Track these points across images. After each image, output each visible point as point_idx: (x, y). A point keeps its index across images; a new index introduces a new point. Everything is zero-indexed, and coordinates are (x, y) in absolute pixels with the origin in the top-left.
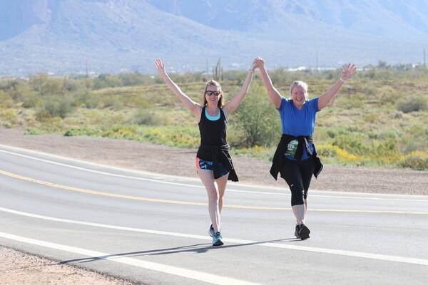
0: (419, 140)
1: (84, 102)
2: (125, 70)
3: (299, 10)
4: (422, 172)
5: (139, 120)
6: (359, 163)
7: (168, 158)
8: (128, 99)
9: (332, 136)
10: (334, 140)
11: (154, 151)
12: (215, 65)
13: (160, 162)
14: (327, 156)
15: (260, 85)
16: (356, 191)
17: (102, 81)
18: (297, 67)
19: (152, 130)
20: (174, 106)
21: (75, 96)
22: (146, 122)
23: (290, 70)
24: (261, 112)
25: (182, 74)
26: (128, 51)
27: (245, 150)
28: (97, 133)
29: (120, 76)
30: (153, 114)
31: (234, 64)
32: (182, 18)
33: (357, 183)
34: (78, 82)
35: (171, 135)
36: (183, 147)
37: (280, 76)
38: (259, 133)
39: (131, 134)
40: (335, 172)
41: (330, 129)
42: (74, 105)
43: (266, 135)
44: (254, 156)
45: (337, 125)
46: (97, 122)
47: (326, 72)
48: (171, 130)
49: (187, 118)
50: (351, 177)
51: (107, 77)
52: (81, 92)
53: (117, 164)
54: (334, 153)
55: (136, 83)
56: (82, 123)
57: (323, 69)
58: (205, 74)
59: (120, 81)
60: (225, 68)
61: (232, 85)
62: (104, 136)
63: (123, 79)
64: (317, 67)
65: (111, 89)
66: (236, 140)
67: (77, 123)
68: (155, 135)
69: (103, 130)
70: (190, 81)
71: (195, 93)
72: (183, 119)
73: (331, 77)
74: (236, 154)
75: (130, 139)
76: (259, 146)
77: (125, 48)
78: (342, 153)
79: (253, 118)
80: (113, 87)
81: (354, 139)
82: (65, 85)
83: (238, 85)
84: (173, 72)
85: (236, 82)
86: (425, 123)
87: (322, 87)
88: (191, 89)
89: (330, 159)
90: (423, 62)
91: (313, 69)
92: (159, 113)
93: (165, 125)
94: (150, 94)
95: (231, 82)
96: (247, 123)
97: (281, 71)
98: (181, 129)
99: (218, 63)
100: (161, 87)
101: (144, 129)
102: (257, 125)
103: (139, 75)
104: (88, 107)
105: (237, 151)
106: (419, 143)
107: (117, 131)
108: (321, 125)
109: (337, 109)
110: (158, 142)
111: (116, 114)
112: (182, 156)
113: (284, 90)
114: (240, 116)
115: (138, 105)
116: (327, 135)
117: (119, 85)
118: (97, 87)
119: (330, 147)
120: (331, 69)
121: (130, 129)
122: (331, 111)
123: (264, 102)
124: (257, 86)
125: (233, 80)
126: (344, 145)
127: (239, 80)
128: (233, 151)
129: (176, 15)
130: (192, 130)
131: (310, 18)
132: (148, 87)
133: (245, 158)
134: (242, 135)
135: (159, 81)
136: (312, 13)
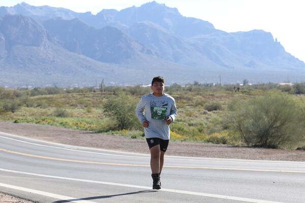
0: (217, 127)
1: (25, 103)
2: (49, 85)
3: (149, 52)
4: (218, 145)
5: (57, 114)
6: (183, 140)
7: (74, 136)
8: (50, 102)
11: (65, 132)
12: (101, 83)
13: (69, 138)
15: (127, 94)
16: (181, 156)
17: (36, 91)
18: (148, 84)
19: (64, 120)
20: (77, 106)
21: (20, 100)
22: (61, 115)
23: (144, 86)
24: (126, 110)
25: (82, 88)
26: (51, 74)
27: (117, 132)
28: (32, 121)
29: (46, 89)
30: (65, 111)
31: (112, 83)
32: (82, 56)
33: (181, 151)
34: (22, 92)
35: (75, 123)
36: (82, 130)
37: (138, 89)
38: (125, 122)
39: (52, 122)
42: (19, 105)
43: (130, 123)
44: (123, 135)
46: (32, 115)
48: (75, 120)
49: (84, 113)
50: (178, 147)
51: (39, 89)
52: (24, 98)
53: (44, 139)
55: (56, 93)
56: (24, 115)
58: (95, 88)
59: (46, 91)
60: (106, 85)
61: (110, 94)
62: (36, 123)
63: (48, 90)
65: (41, 96)
66: (113, 126)
67: (21, 116)
68: (66, 123)
69: (36, 119)
70: (86, 92)
71: (89, 99)
72: (82, 113)
74: (113, 134)
75: (52, 125)
76: (125, 129)
77: (49, 73)
79: (122, 113)
80: (42, 95)
81: (180, 126)
82: (14, 93)
83: (114, 94)
84: (77, 86)
85: (112, 93)
86: (221, 117)
88: (87, 97)
90: (219, 82)
92: (68, 110)
93: (72, 117)
94: (63, 99)
95: (110, 93)
96: (118, 116)
97: (138, 87)
98: (81, 119)
99: (103, 82)
100: (70, 95)
101: (60, 119)
102: (124, 117)
103: (57, 88)
104: (28, 106)
105: (113, 132)
106: (217, 129)
107: (44, 120)
110: (67, 126)
111: (44, 110)
112: (81, 135)
113: (139, 97)
114: (115, 113)
115: (57, 105)
117: (45, 94)
118: (33, 95)
121: (51, 119)
123: (128, 104)
124: (125, 95)
125: (111, 91)
126: (174, 129)
127: (114, 91)
128: (110, 132)
129: (79, 54)
130: (87, 120)
131: (155, 57)
132: (62, 95)
133: (117, 136)
134: (116, 123)
135: (68, 92)
136: (156, 54)
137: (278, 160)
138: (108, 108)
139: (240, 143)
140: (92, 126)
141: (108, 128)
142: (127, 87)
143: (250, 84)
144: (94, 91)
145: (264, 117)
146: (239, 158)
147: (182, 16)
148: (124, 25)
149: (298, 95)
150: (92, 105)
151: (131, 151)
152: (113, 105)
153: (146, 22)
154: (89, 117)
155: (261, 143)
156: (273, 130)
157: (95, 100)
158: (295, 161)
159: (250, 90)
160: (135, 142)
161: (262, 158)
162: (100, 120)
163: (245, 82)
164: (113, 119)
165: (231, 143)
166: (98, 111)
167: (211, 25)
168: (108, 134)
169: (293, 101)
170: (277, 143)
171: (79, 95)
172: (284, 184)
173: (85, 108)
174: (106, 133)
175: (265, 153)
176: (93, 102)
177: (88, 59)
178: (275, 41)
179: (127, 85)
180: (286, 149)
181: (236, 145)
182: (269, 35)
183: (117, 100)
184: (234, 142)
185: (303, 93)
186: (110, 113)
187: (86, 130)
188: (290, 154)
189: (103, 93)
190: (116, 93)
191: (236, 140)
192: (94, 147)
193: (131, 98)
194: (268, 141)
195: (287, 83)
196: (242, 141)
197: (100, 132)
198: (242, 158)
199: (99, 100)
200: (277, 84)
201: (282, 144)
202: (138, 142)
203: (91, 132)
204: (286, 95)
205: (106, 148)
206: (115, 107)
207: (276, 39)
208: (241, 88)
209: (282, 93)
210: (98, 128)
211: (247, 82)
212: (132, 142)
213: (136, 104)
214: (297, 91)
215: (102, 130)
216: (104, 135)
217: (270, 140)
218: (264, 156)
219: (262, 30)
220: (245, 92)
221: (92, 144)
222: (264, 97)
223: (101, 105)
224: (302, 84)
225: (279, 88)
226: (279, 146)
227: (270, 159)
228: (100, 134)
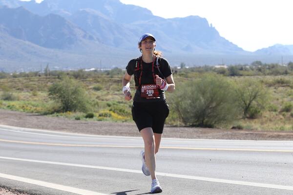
3: (91, 38)
5: (4, 97)
6: (124, 120)
7: (20, 118)
9: (109, 105)
10: (110, 108)
11: (12, 114)
12: (45, 67)
14: (107, 116)
15: (70, 78)
16: (122, 136)
18: (90, 68)
19: (11, 103)
20: (23, 90)
22: (8, 98)
23: (86, 70)
24: (70, 93)
25: (27, 72)
27: (62, 114)
30: (12, 95)
31: (56, 67)
32: (27, 42)
33: (123, 131)
35: (21, 106)
36: (28, 112)
37: (81, 74)
38: (69, 104)
40: (111, 125)
41: (108, 102)
43: (73, 106)
44: (67, 117)
45: (112, 100)
47: (106, 71)
48: (21, 103)
49: (30, 96)
50: (120, 128)
54: (110, 115)
55: (2, 77)
57: (104, 69)
58: (40, 72)
60: (51, 69)
61: (54, 78)
64: (101, 68)
66: (57, 108)
68: (13, 106)
70: (32, 76)
71: (34, 83)
72: (28, 97)
73: (108, 74)
74: (57, 116)
76: (70, 111)
78: (114, 115)
79: (66, 96)
81: (121, 107)
83: (58, 78)
84: (23, 71)
85: (57, 77)
87: (104, 79)
88: (32, 81)
89: (108, 118)
91: (99, 70)
92: (15, 94)
93: (18, 100)
94: (10, 84)
95: (54, 77)
96: (63, 99)
97: (81, 71)
98: (27, 102)
99: (47, 67)
100: (16, 79)
101: (7, 103)
102: (68, 100)
103: (4, 73)
105: (58, 114)
108: (103, 100)
109: (112, 91)
110: (14, 109)
112: (28, 117)
113: (83, 81)
114: (59, 96)
115: (4, 89)
116: (106, 105)
119: (108, 112)
120: (108, 69)
122: (109, 93)
123: (72, 88)
124: (68, 79)
125: (55, 76)
126: (116, 111)
127: (58, 75)
128: (55, 114)
129: (25, 40)
130: (33, 103)
131: (97, 42)
132: (9, 80)
133: (62, 118)
134: (60, 106)
135: (15, 76)
136: (98, 39)
137: (214, 139)
138: (53, 91)
139: (178, 123)
140: (38, 109)
141: (53, 110)
142: (71, 71)
143: (187, 67)
144: (40, 76)
145: (201, 98)
146: (177, 137)
147: (121, 3)
148: (67, 12)
149: (233, 77)
150: (37, 89)
151: (76, 132)
152: (57, 89)
153: (87, 10)
154: (35, 100)
155: (197, 123)
156: (209, 111)
157: (40, 84)
158: (230, 139)
159: (187, 73)
160: (78, 123)
161: (199, 137)
162: (45, 103)
163: (182, 66)
164: (58, 102)
165: (170, 123)
166: (43, 94)
167: (150, 12)
168: (53, 116)
169: (227, 83)
170: (213, 122)
171: (25, 79)
172: (219, 162)
173: (31, 92)
174: (51, 115)
175: (202, 133)
176: (38, 86)
177: (33, 45)
178: (210, 26)
179: (71, 70)
180: (221, 128)
181: (174, 125)
182: (204, 21)
183: (61, 83)
184: (173, 122)
185: (237, 75)
186: (54, 96)
187: (32, 112)
188: (226, 133)
189: (48, 77)
190: (60, 77)
191: (174, 121)
192: (40, 128)
193: (74, 81)
194: (204, 121)
195: (222, 66)
196: (180, 121)
197: (45, 114)
198: (180, 137)
199: (44, 84)
200: (213, 67)
201: (218, 124)
202: (82, 123)
203: (37, 114)
204: (221, 77)
205: (51, 130)
206: (60, 90)
207: (211, 25)
208: (178, 71)
209: (217, 75)
210: (44, 110)
211: (185, 65)
212: (75, 123)
213: (79, 87)
214: (232, 73)
215: (47, 112)
216: (49, 117)
217: (206, 120)
218: (201, 135)
219: (198, 16)
220: (182, 74)
221: (38, 126)
222: (201, 79)
223: (46, 89)
224: (236, 66)
225: (215, 70)
226: (215, 125)
227: (207, 138)
228: (45, 116)
